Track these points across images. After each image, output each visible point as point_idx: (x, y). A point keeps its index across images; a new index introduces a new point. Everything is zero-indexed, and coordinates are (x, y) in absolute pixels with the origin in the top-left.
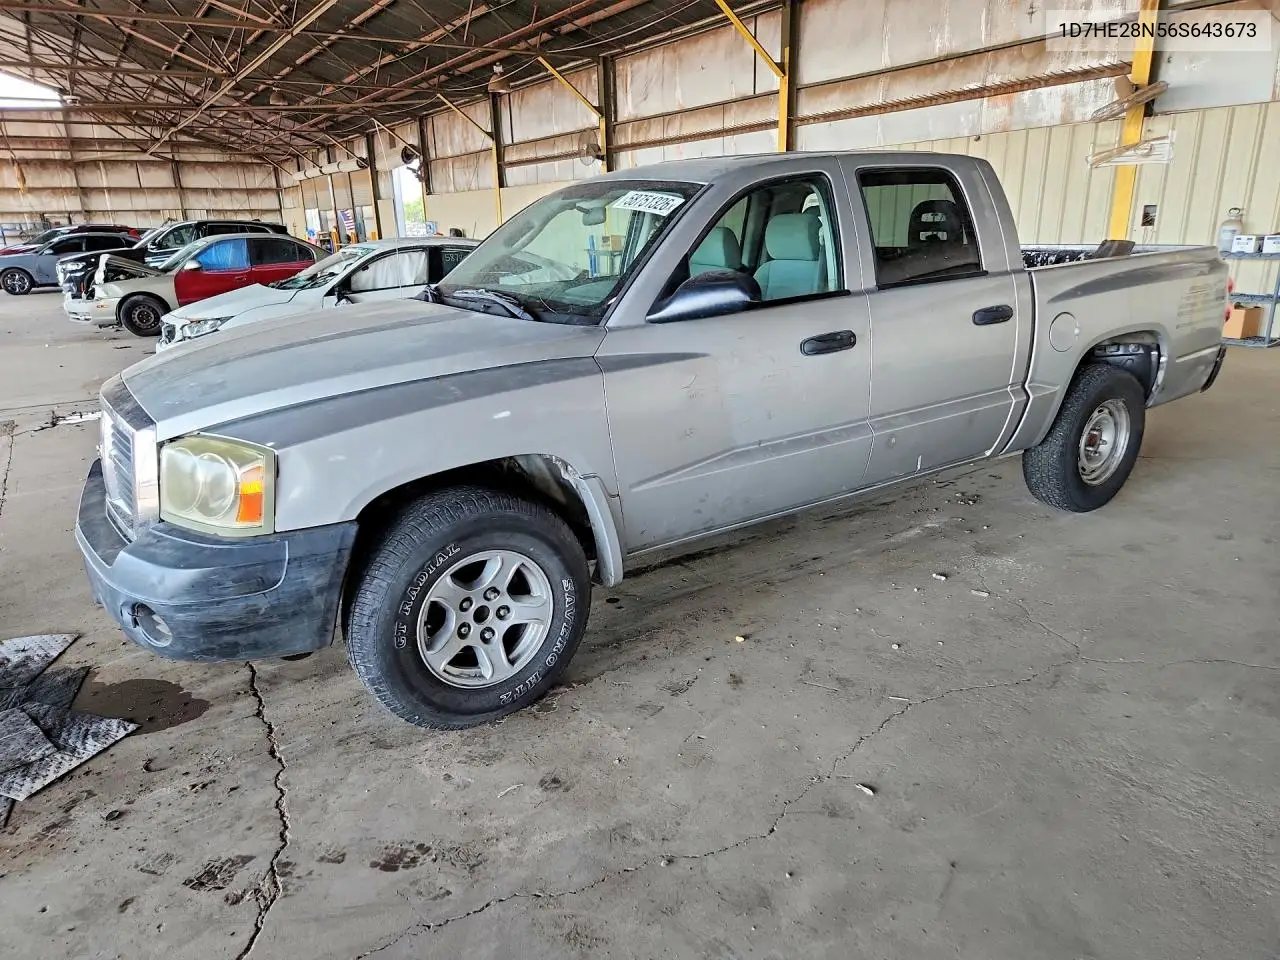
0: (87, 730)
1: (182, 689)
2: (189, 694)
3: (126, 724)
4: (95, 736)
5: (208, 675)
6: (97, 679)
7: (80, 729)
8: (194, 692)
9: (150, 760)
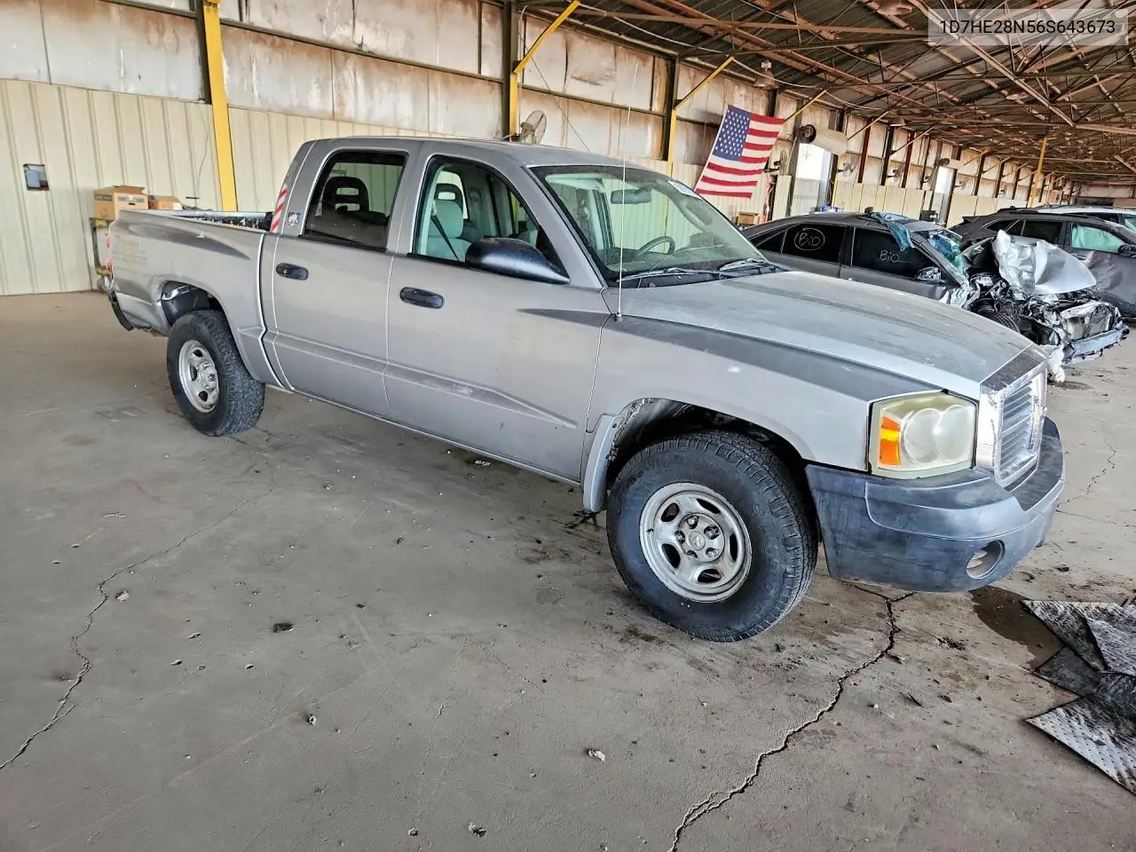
0: (1059, 619)
1: (975, 607)
2: (973, 600)
3: (1030, 606)
4: (1055, 612)
5: (947, 603)
6: (1032, 657)
7: (1064, 623)
8: (969, 599)
9: (1028, 581)
